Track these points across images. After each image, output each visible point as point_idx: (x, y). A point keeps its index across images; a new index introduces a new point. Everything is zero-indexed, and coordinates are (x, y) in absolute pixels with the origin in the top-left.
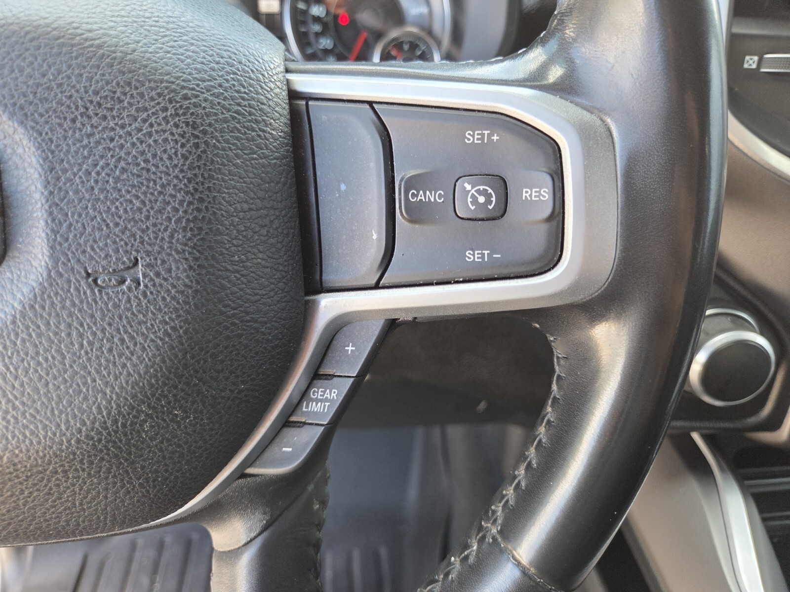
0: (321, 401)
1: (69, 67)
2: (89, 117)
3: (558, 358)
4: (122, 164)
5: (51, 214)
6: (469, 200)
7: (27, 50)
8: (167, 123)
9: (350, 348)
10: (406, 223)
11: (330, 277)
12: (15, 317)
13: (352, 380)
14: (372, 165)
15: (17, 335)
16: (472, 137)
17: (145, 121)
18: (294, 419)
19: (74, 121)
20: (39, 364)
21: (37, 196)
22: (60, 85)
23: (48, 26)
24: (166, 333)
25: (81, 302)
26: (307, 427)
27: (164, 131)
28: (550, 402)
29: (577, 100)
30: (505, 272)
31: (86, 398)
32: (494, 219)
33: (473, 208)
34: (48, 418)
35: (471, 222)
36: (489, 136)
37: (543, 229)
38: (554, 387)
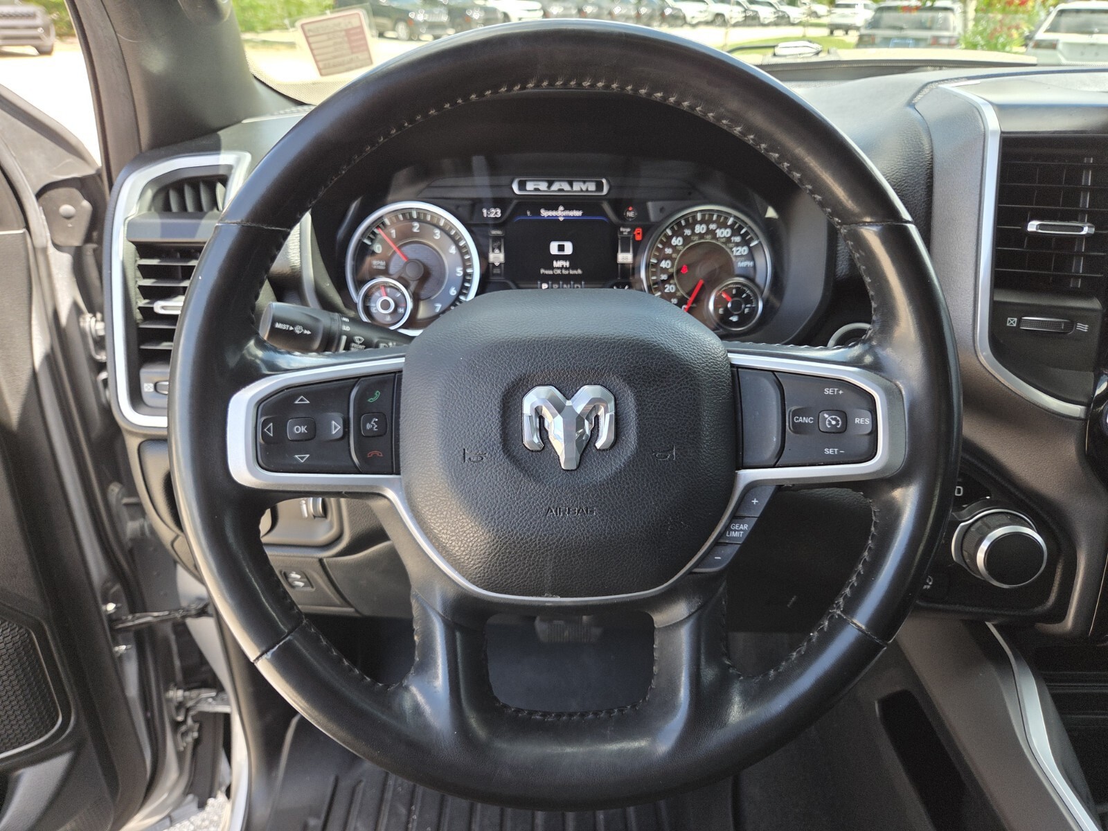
0: (738, 531)
1: (648, 359)
2: (656, 381)
3: (874, 512)
4: (669, 403)
5: (639, 424)
6: (827, 422)
7: (630, 351)
8: (688, 384)
9: (755, 501)
10: (792, 433)
11: (747, 461)
12: (621, 470)
13: (756, 519)
14: (774, 403)
15: (621, 478)
16: (828, 391)
17: (678, 383)
18: (722, 541)
19: (649, 383)
20: (629, 492)
21: (633, 416)
22: (644, 367)
23: (638, 339)
24: (683, 482)
25: (649, 465)
26: (730, 545)
27: (687, 388)
28: (870, 538)
29: (882, 374)
30: (846, 460)
31: (647, 511)
32: (840, 433)
33: (829, 427)
34: (629, 519)
35: (828, 434)
36: (838, 391)
37: (867, 439)
38: (873, 529)
